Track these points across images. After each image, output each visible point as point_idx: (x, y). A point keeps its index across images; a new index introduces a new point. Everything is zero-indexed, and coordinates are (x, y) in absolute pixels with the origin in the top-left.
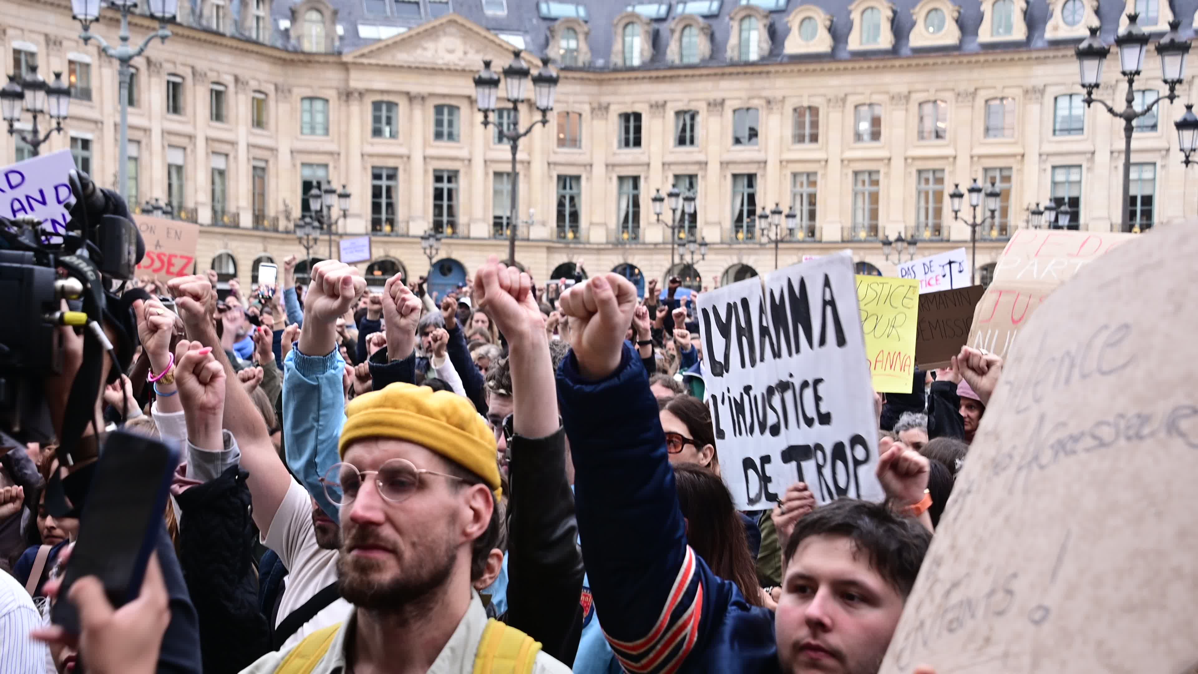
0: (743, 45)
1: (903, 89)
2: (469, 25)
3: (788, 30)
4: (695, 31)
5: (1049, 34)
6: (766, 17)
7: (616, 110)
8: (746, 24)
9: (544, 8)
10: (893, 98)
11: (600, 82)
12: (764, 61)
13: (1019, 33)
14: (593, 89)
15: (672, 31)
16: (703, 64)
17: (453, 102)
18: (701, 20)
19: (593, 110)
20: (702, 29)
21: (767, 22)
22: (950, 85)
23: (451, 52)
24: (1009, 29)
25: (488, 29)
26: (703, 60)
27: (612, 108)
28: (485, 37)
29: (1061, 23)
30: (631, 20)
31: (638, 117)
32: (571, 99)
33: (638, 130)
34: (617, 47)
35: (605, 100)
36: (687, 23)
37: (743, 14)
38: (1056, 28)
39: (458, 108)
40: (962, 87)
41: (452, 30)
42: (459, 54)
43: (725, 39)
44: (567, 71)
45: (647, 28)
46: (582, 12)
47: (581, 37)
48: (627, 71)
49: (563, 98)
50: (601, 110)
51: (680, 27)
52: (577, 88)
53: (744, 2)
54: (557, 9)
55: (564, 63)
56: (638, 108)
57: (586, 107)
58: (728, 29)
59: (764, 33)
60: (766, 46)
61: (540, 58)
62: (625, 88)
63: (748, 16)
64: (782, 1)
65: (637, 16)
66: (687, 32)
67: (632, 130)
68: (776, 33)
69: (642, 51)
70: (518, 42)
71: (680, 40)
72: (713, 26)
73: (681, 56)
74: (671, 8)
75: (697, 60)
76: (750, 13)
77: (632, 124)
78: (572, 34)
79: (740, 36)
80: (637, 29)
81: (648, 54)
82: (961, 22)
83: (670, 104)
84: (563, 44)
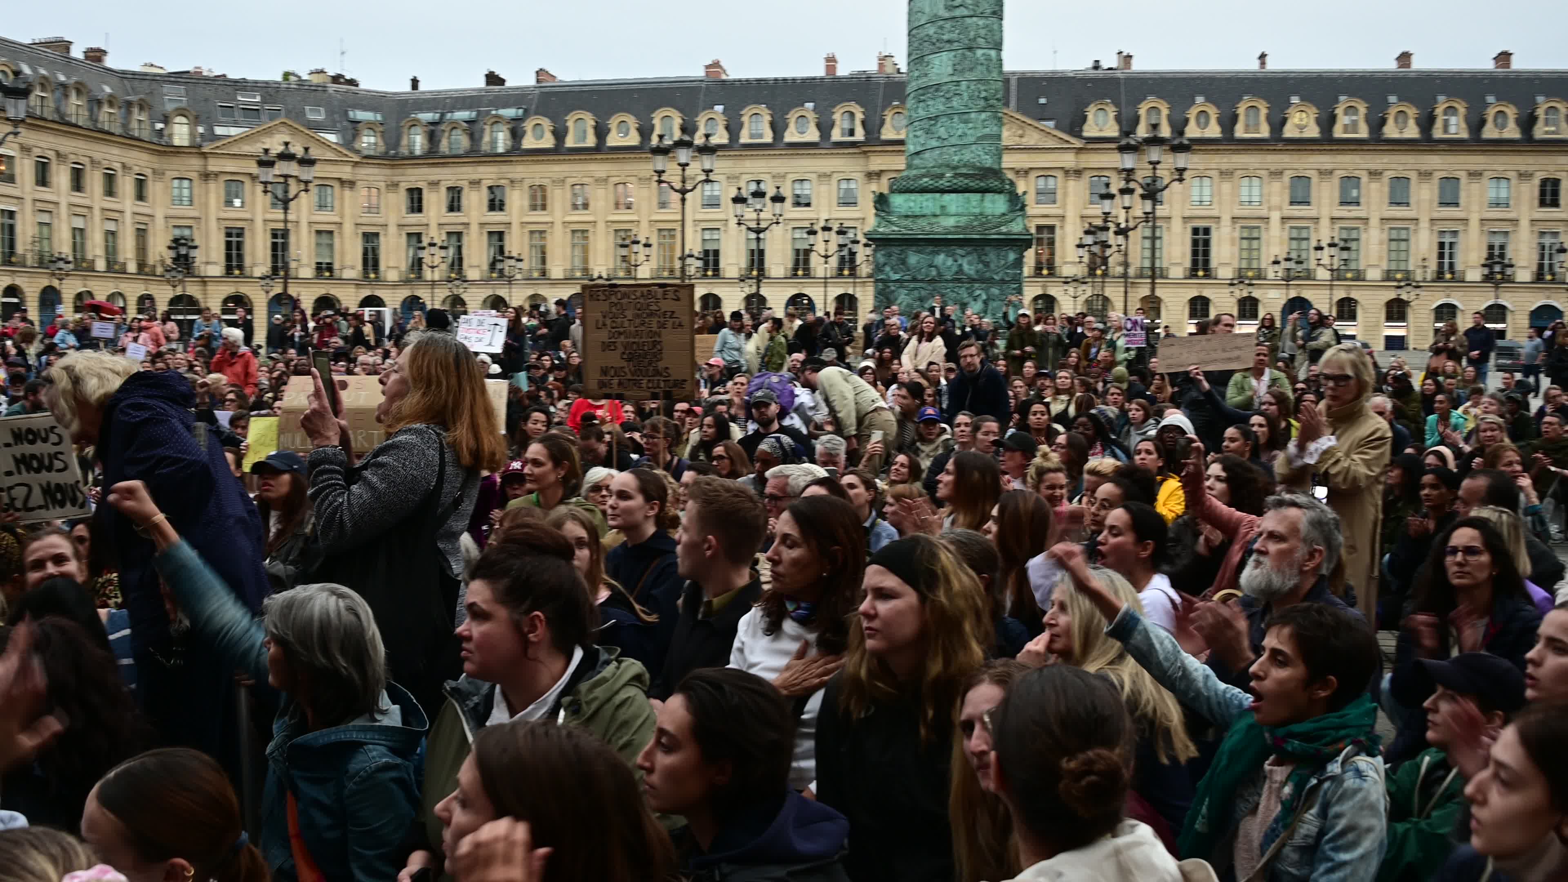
0: (494, 142)
1: (603, 175)
2: (295, 126)
3: (524, 132)
4: (459, 132)
5: (697, 141)
6: (508, 123)
7: (404, 186)
8: (495, 127)
9: (351, 114)
10: (596, 180)
11: (393, 166)
12: (508, 153)
14: (388, 171)
15: (444, 131)
16: (467, 155)
18: (465, 124)
19: (387, 186)
20: (465, 130)
21: (509, 126)
22: (634, 173)
24: (671, 136)
25: (310, 129)
26: (466, 152)
27: (402, 184)
28: (307, 134)
30: (415, 123)
31: (419, 191)
32: (372, 178)
33: (420, 200)
34: (404, 142)
35: (396, 179)
36: (454, 126)
37: (493, 120)
38: (701, 138)
40: (643, 174)
41: (283, 129)
43: (481, 138)
44: (368, 159)
45: (426, 129)
46: (379, 117)
47: (378, 134)
48: (412, 159)
49: (365, 178)
50: (393, 186)
51: (449, 129)
52: (376, 171)
53: (494, 112)
54: (361, 115)
55: (366, 153)
56: (420, 185)
57: (383, 184)
58: (482, 131)
59: (508, 134)
60: (509, 143)
61: (349, 149)
62: (410, 171)
63: (497, 122)
64: (521, 112)
65: (418, 120)
66: (454, 132)
67: (416, 200)
68: (516, 134)
69: (422, 145)
70: (332, 138)
71: (449, 138)
72: (472, 129)
73: (451, 149)
74: (443, 115)
75: (461, 152)
76: (498, 120)
77: (416, 196)
78: (372, 133)
79: (491, 136)
80: (419, 129)
81: (426, 147)
82: (640, 130)
83: (443, 183)
84: (365, 139)
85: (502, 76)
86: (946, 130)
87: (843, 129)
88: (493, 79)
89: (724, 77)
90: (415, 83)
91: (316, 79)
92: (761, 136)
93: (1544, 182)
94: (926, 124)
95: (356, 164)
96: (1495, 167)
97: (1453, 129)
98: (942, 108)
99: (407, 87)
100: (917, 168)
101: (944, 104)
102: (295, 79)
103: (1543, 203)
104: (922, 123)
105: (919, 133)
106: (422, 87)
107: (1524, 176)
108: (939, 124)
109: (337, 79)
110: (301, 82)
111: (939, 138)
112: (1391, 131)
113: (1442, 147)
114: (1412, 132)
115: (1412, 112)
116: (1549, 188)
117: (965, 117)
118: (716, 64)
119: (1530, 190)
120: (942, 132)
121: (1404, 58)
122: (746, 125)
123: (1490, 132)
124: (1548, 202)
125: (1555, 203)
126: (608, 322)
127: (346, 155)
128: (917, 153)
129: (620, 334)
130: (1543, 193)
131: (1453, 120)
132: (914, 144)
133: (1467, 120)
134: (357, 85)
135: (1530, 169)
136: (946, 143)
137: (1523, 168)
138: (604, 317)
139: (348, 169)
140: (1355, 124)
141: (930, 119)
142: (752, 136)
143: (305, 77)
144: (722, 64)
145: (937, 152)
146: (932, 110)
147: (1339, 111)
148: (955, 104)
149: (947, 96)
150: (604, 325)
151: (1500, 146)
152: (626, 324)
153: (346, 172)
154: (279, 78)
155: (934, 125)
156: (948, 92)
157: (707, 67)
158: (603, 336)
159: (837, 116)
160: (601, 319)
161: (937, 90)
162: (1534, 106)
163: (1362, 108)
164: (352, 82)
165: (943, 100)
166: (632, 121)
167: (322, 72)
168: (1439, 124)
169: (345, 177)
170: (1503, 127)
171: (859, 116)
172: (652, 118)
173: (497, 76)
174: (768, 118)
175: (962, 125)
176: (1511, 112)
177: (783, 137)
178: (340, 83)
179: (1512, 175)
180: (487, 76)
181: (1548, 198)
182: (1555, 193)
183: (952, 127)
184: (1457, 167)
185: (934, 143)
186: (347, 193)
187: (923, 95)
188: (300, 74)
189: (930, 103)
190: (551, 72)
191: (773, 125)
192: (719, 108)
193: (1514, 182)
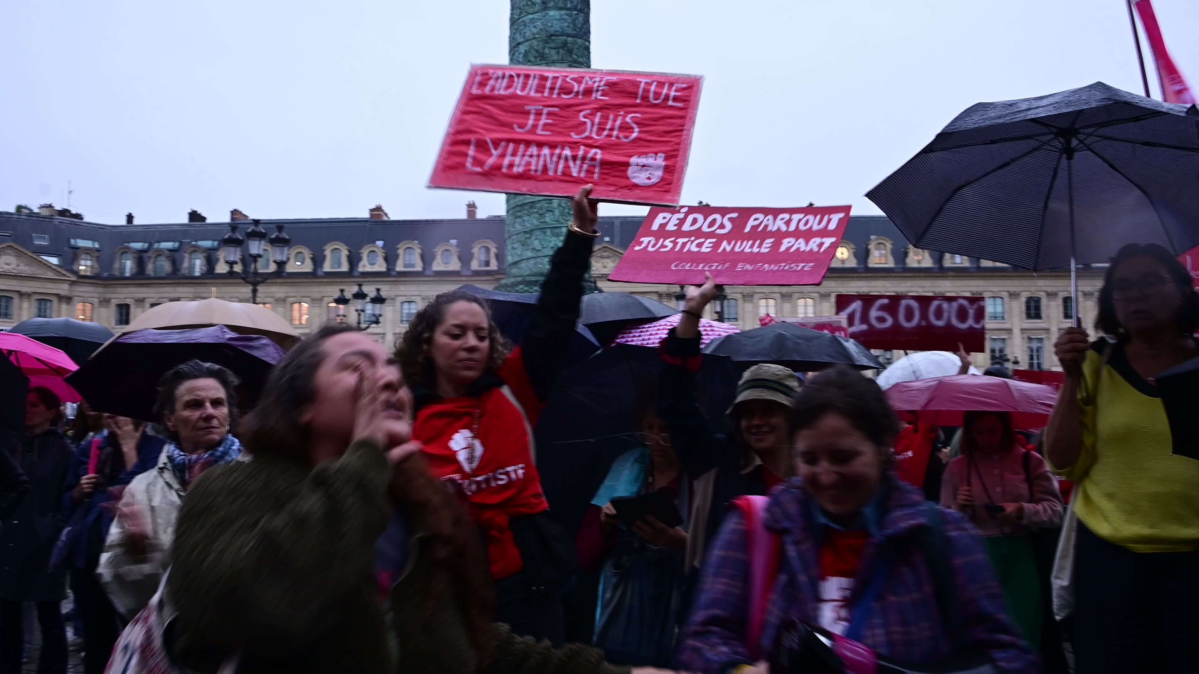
0: (192, 267)
1: (282, 295)
2: (21, 249)
3: (217, 260)
4: (163, 258)
5: (361, 269)
6: (204, 252)
7: (114, 302)
8: (193, 256)
9: (72, 242)
10: (276, 300)
11: (105, 286)
12: (203, 276)
13: (345, 268)
14: (100, 290)
15: (150, 257)
16: (168, 277)
17: (9, 295)
18: (167, 252)
19: (100, 302)
20: (167, 257)
21: (205, 255)
22: (308, 294)
23: (8, 264)
24: (339, 266)
25: (34, 252)
26: (167, 274)
27: (113, 301)
28: (31, 257)
29: (367, 264)
30: (126, 251)
31: (127, 306)
32: (86, 295)
33: (128, 314)
34: (117, 265)
35: (108, 296)
36: (159, 253)
37: (192, 249)
38: (364, 266)
39: (11, 298)
40: (316, 295)
41: (10, 251)
42: (14, 266)
43: (182, 262)
44: (82, 279)
45: (135, 255)
46: (97, 246)
47: (94, 259)
48: (121, 280)
49: (80, 294)
50: (105, 302)
51: (153, 256)
52: (91, 289)
53: (194, 243)
54: (82, 243)
55: (82, 273)
56: (128, 301)
57: (96, 300)
58: (183, 258)
59: (204, 261)
60: (205, 268)
61: (67, 270)
62: (120, 290)
63: (195, 251)
64: (216, 243)
65: (128, 248)
66: (159, 258)
67: (124, 314)
68: (211, 262)
69: (131, 269)
70: (54, 261)
71: (154, 263)
72: (174, 256)
73: (155, 272)
74: (151, 245)
75: (163, 275)
76: (196, 249)
77: (124, 311)
78: (89, 258)
79: (190, 262)
80: (130, 255)
81: (135, 270)
82: (313, 260)
83: (148, 300)
84: (83, 262)
85: (204, 215)
86: (540, 242)
87: (480, 261)
88: (194, 216)
89: (385, 218)
90: (130, 218)
91: (45, 212)
92: (413, 266)
93: (1029, 300)
94: (522, 237)
95: (73, 283)
96: (992, 289)
98: (536, 222)
99: (123, 222)
100: (516, 277)
101: (537, 219)
102: (27, 211)
103: (1029, 316)
104: (519, 236)
105: (516, 245)
106: (136, 222)
107: (1014, 295)
108: (534, 237)
109: (64, 213)
110: (31, 214)
111: (534, 249)
113: (950, 274)
117: (558, 230)
118: (379, 209)
119: (1018, 306)
120: (536, 244)
122: (401, 257)
124: (1033, 315)
125: (1038, 316)
127: (64, 275)
128: (515, 263)
130: (1028, 308)
132: (512, 256)
134: (82, 219)
136: (540, 254)
137: (1012, 289)
139: (66, 286)
141: (526, 232)
142: (406, 266)
143: (36, 210)
144: (383, 208)
145: (532, 262)
146: (527, 224)
147: (871, 247)
148: (547, 219)
149: (541, 212)
153: (64, 289)
154: (12, 210)
155: (530, 238)
156: (541, 208)
157: (371, 210)
159: (475, 250)
161: (531, 207)
163: (889, 246)
164: (78, 216)
165: (537, 215)
166: (307, 254)
167: (50, 206)
169: (63, 293)
171: (493, 250)
172: (324, 250)
173: (199, 215)
174: (418, 251)
175: (554, 238)
177: (431, 266)
178: (67, 216)
179: (1005, 295)
180: (190, 214)
181: (1033, 312)
182: (1038, 308)
183: (545, 240)
184: (963, 289)
185: (529, 254)
186: (64, 307)
187: (520, 211)
188: (32, 208)
189: (526, 218)
190: (245, 213)
191: (423, 257)
192: (380, 243)
193: (1007, 300)
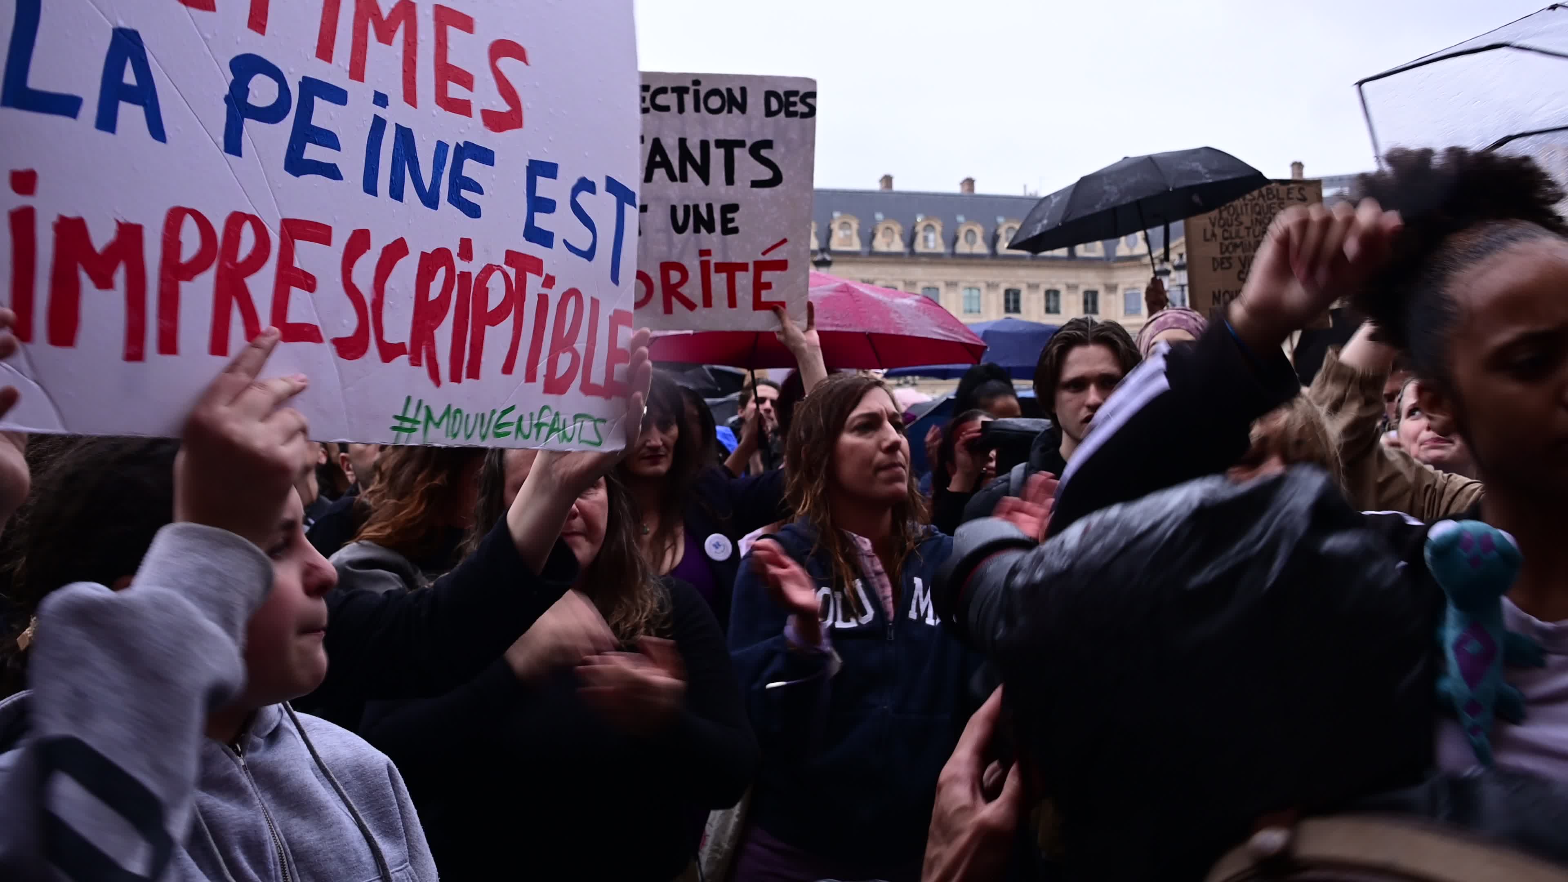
97: (931, 244)
112: (880, 244)
114: (898, 246)
115: (897, 228)
116: (1011, 297)
121: (887, 180)
123: (962, 247)
126: (1218, 231)
129: (1236, 246)
131: (931, 236)
133: (944, 236)
135: (997, 280)
138: (1213, 225)
140: (849, 237)
150: (1214, 235)
151: (971, 259)
152: (1243, 232)
158: (1213, 250)
160: (1209, 227)
162: (997, 226)
168: (919, 240)
170: (973, 243)
176: (979, 230)
